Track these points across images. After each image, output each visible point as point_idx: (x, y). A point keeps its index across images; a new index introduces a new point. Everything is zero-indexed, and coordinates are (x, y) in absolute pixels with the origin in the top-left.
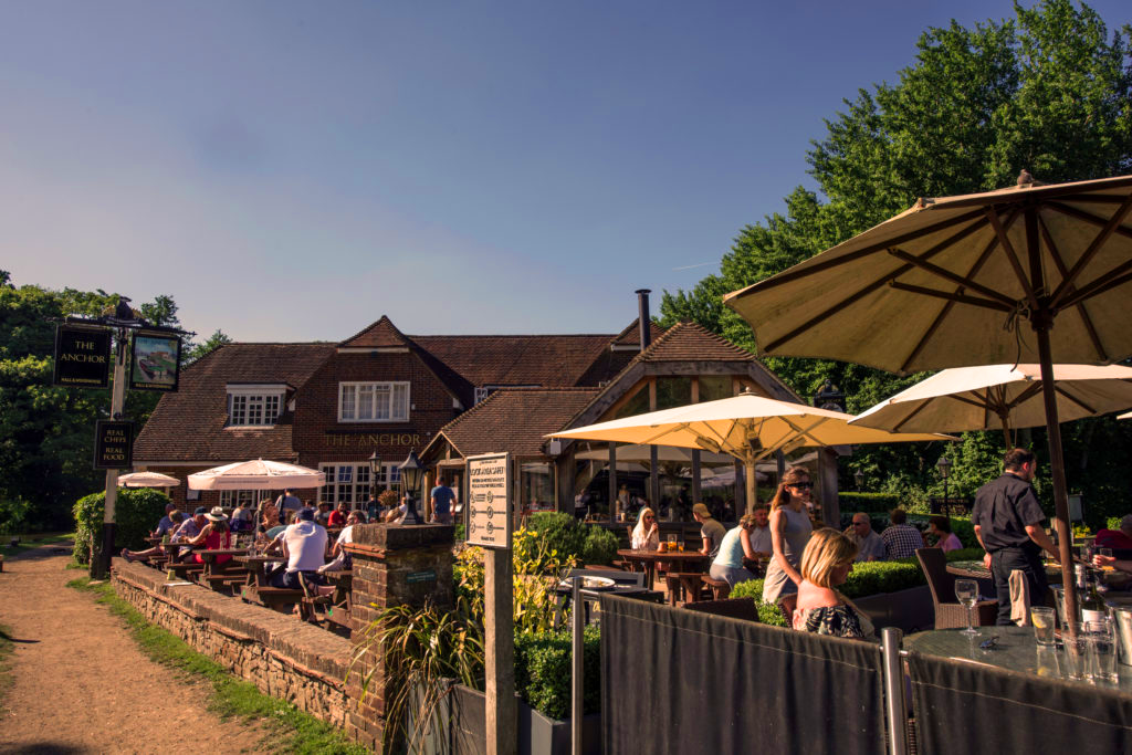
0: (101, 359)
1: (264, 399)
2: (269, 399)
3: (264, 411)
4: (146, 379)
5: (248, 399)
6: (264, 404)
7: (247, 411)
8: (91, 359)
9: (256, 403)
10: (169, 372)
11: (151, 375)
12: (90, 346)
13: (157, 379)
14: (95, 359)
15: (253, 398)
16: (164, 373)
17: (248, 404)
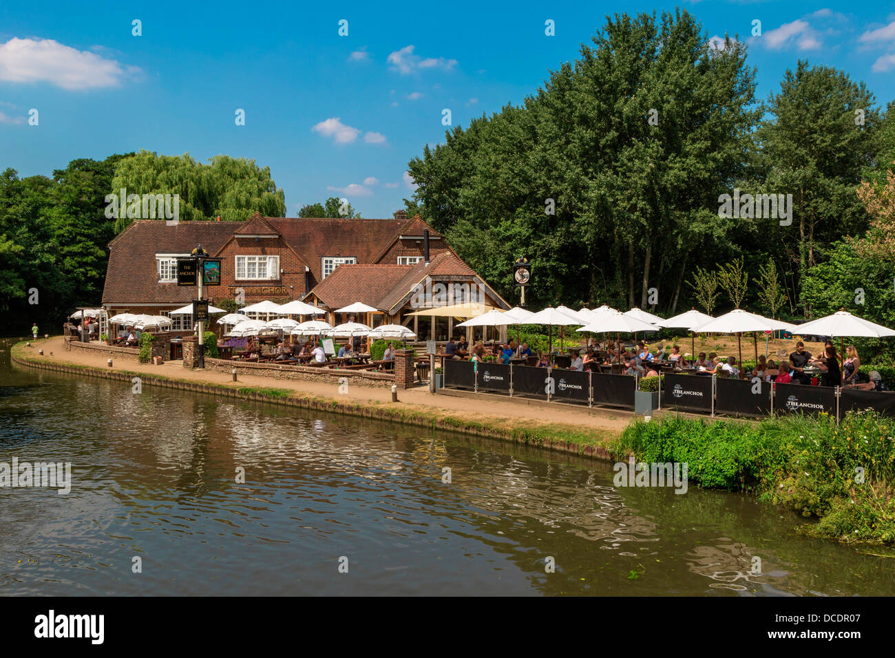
0: (193, 273)
4: (209, 281)
7: (169, 269)
11: (211, 279)
12: (189, 268)
14: (191, 273)
16: (215, 277)
17: (170, 265)
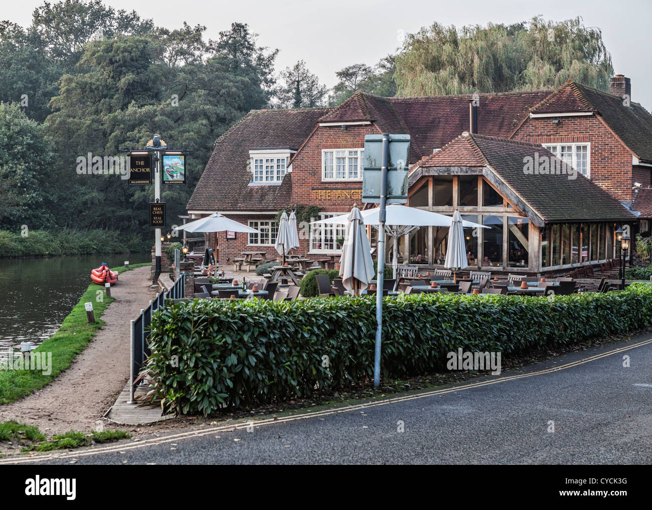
0: (148, 170)
1: (275, 161)
2: (278, 160)
3: (275, 169)
4: (170, 179)
5: (264, 161)
6: (275, 164)
7: (264, 170)
8: (143, 170)
9: (269, 164)
10: (181, 174)
11: (172, 176)
12: (142, 163)
13: (175, 178)
14: (145, 170)
15: (267, 160)
16: (179, 175)
17: (265, 164)
